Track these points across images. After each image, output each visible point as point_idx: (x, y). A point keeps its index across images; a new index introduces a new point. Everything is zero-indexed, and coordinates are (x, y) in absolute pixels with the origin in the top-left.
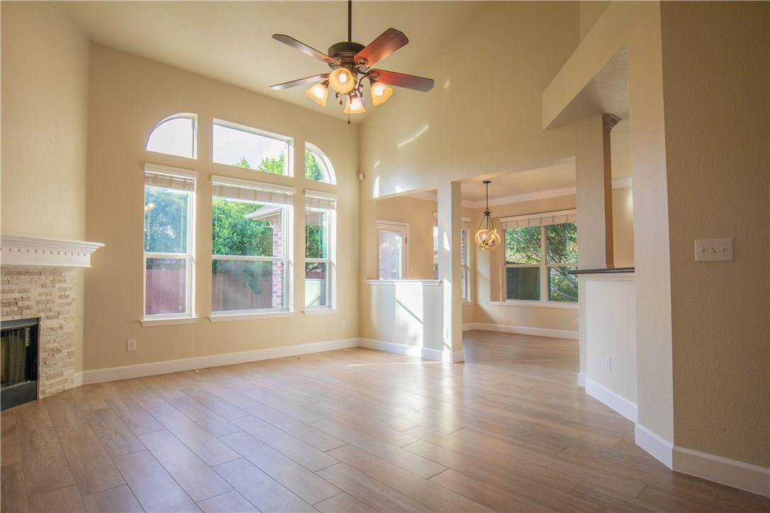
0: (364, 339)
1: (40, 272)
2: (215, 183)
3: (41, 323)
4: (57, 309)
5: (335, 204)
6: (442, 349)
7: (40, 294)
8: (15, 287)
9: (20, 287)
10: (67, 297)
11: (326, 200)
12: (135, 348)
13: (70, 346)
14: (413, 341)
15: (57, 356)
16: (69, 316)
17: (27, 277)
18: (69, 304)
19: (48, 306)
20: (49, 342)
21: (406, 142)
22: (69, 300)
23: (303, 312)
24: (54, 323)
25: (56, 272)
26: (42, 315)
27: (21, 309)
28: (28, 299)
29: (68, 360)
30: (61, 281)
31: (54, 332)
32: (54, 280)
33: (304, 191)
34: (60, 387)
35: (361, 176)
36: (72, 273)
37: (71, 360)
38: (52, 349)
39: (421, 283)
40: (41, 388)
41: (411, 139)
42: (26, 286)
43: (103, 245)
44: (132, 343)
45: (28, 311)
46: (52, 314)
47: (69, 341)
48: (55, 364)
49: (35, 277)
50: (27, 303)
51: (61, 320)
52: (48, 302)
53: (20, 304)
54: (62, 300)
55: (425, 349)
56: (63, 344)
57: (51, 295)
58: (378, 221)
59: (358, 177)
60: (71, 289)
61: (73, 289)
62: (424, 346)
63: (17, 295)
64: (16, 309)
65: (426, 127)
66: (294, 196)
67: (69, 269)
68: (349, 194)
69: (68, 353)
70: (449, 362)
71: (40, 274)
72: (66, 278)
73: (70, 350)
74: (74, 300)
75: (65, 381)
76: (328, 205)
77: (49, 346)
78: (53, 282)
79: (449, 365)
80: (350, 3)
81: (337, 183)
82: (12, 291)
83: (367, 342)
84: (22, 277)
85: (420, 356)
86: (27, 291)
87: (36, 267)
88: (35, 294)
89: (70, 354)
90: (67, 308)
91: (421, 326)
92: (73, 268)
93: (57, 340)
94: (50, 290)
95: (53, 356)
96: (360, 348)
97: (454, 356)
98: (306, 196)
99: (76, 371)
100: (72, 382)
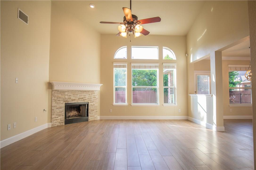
0: (189, 117)
1: (89, 91)
2: (132, 65)
3: (89, 103)
4: (93, 100)
5: (176, 66)
6: (213, 125)
7: (89, 97)
8: (82, 95)
9: (84, 95)
10: (95, 97)
11: (172, 66)
12: (112, 111)
13: (96, 109)
14: (202, 119)
15: (93, 111)
16: (96, 102)
17: (85, 93)
18: (96, 99)
19: (90, 99)
20: (91, 108)
21: (199, 38)
22: (96, 98)
23: (163, 105)
24: (92, 104)
25: (92, 91)
26: (89, 101)
27: (84, 100)
28: (86, 98)
29: (96, 113)
30: (94, 94)
31: (92, 106)
32: (92, 93)
33: (163, 64)
34: (94, 119)
35: (187, 55)
36: (97, 92)
37: (97, 113)
38: (92, 110)
39: (205, 96)
40: (89, 119)
41: (201, 37)
42: (85, 95)
43: (102, 85)
44: (111, 110)
45: (86, 100)
46: (91, 101)
47: (96, 108)
48: (93, 113)
49: (87, 93)
50: (85, 99)
51: (94, 103)
52: (90, 98)
53: (84, 99)
54: (94, 98)
55: (207, 123)
56: (94, 109)
57: (91, 97)
58: (195, 71)
59: (186, 55)
60: (96, 96)
61: (97, 96)
62: (207, 122)
63: (83, 97)
64: (83, 100)
65: (206, 30)
66: (159, 65)
67: (96, 91)
68: (182, 62)
69: (96, 111)
70: (215, 130)
71: (88, 92)
72: (95, 93)
73: (96, 110)
74: (97, 98)
75: (95, 118)
76: (173, 67)
77: (91, 109)
78: (92, 94)
79: (215, 132)
80: (131, 1)
81: (176, 59)
82: (82, 96)
83: (190, 118)
84: (84, 92)
85: (205, 126)
86: (86, 96)
87: (87, 90)
88: (87, 96)
89: (96, 112)
90: (95, 100)
91: (206, 114)
92: (97, 90)
93: (93, 108)
94: (91, 96)
95: (92, 111)
96: (188, 120)
97: (217, 128)
98: (164, 65)
99: (98, 116)
100: (97, 118)
